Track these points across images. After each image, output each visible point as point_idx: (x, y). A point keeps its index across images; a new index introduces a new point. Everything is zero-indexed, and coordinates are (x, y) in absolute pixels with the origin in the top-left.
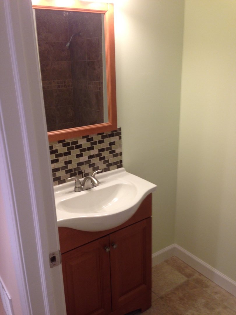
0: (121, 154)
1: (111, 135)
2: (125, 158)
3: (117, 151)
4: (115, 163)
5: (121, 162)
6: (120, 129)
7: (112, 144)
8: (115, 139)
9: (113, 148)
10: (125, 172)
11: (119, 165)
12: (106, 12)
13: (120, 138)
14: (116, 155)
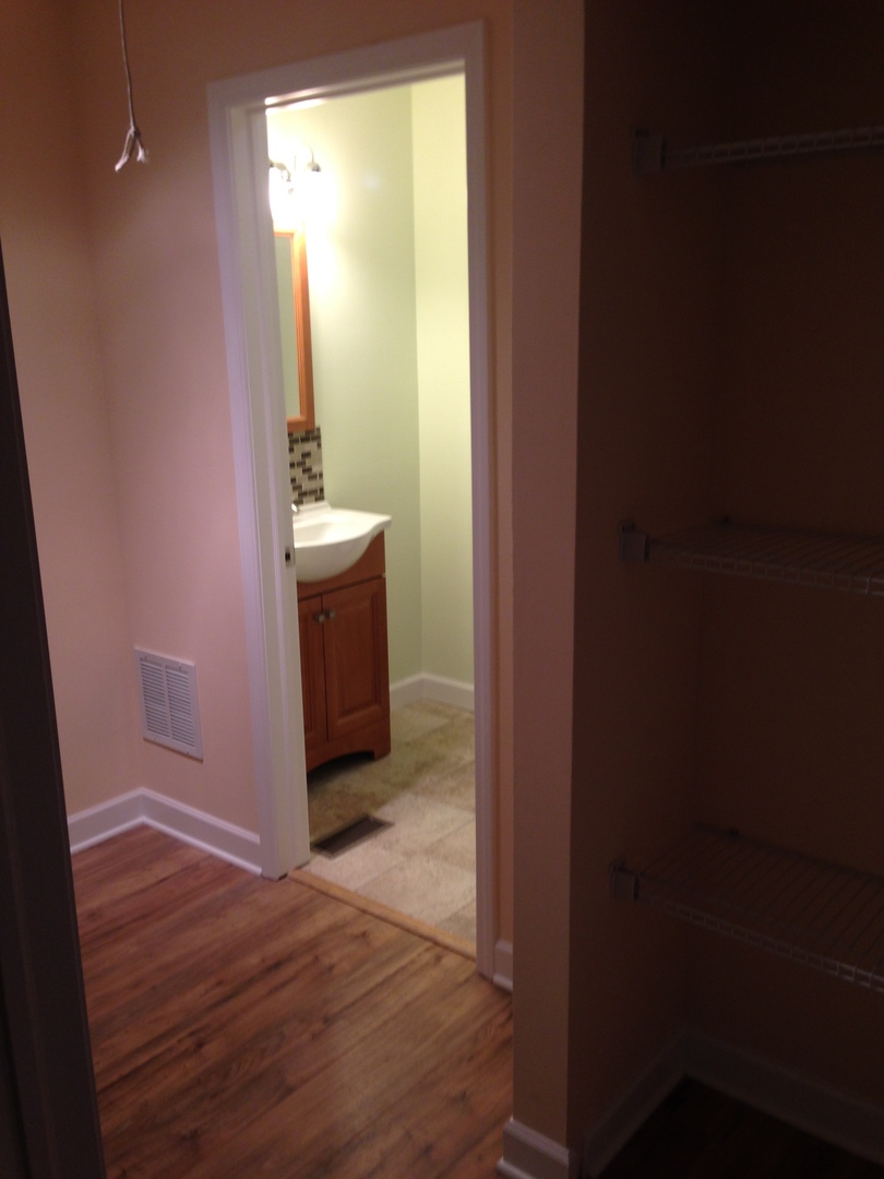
0: (321, 475)
1: (305, 440)
2: (329, 484)
3: (315, 470)
4: (313, 492)
5: (322, 490)
6: (319, 429)
7: (306, 455)
8: (310, 446)
9: (308, 462)
10: (329, 509)
11: (319, 495)
12: (292, 235)
13: (319, 445)
14: (312, 477)
